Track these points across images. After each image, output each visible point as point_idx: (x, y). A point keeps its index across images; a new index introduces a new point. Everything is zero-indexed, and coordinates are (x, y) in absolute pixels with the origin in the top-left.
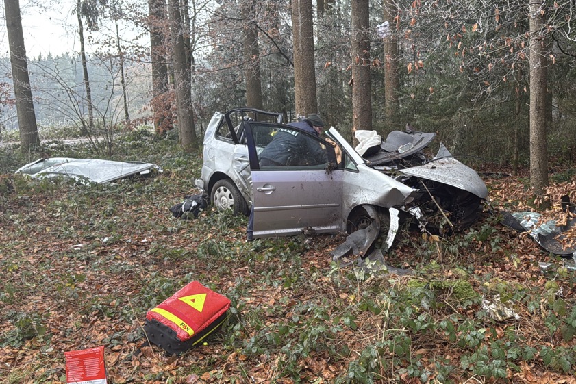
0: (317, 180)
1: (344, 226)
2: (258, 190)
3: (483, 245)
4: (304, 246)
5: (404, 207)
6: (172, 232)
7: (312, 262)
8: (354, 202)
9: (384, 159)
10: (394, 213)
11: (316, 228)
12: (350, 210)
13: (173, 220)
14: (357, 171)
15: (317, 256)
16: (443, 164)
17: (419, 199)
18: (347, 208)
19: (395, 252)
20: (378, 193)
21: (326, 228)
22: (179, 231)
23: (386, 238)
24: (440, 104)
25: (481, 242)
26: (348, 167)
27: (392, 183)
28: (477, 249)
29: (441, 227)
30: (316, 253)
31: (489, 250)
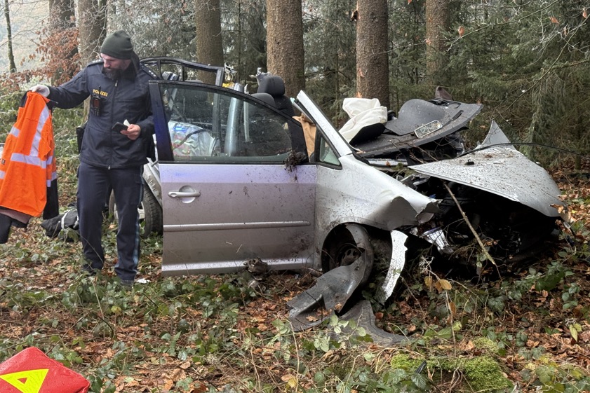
0: (273, 181)
1: (317, 259)
2: (170, 196)
3: (549, 298)
4: (247, 292)
5: (416, 230)
6: (39, 263)
7: (255, 319)
8: (333, 219)
9: (387, 146)
10: (399, 239)
11: (270, 262)
12: (327, 233)
13: (45, 242)
14: (339, 167)
15: (267, 309)
16: (489, 156)
17: (442, 217)
18: (321, 229)
19: (397, 306)
20: (372, 204)
21: (286, 262)
22: (50, 261)
23: (382, 283)
24: (514, 55)
25: (545, 293)
26: (325, 160)
27: (397, 189)
28: (538, 304)
29: (479, 265)
30: (267, 304)
31: (558, 308)
